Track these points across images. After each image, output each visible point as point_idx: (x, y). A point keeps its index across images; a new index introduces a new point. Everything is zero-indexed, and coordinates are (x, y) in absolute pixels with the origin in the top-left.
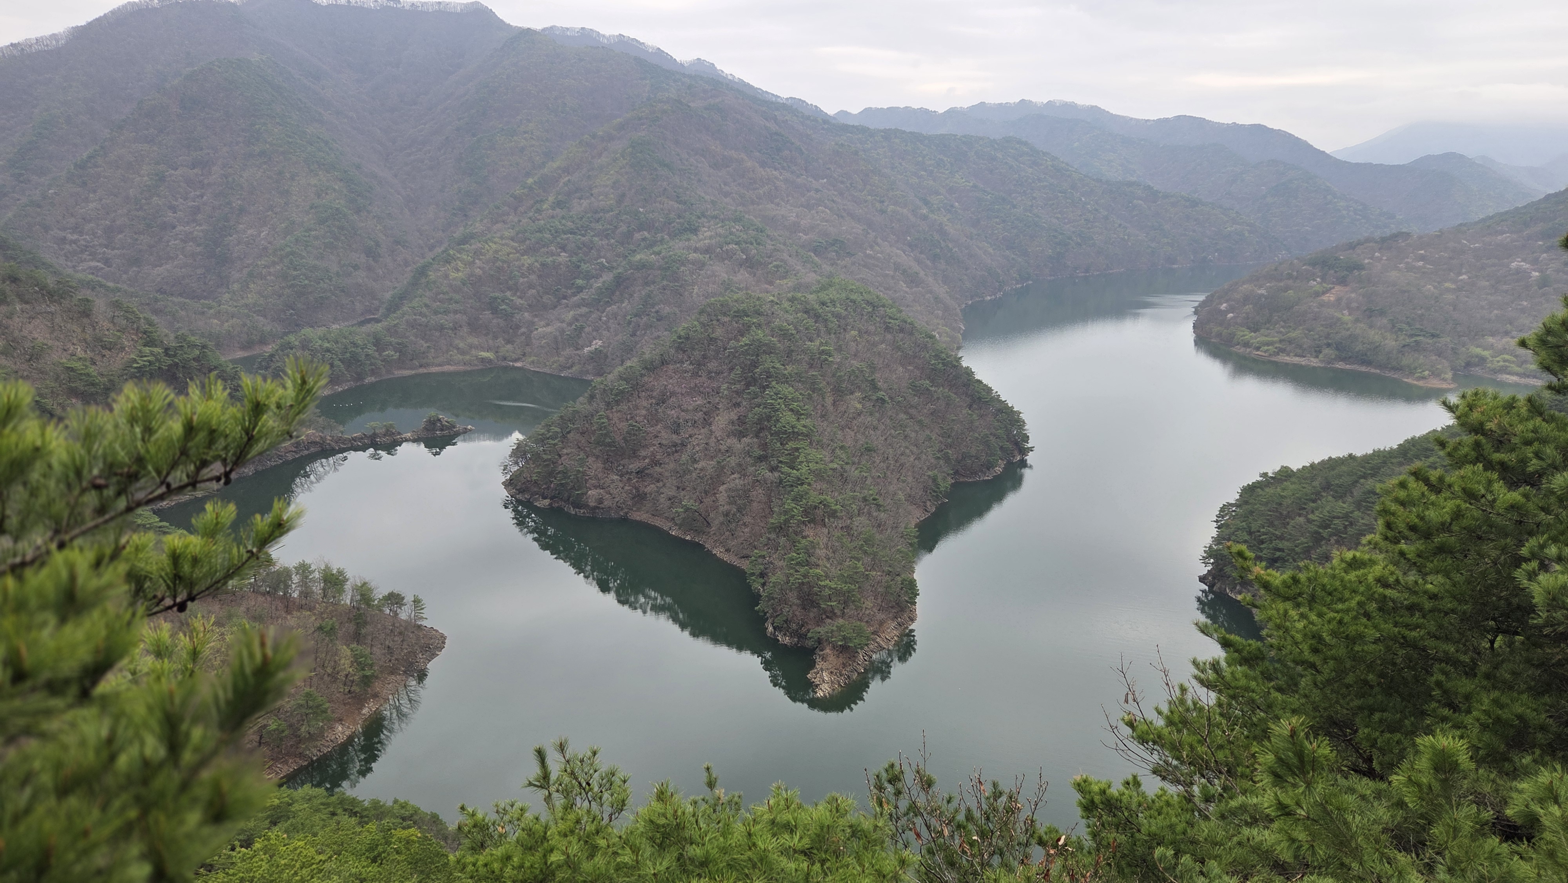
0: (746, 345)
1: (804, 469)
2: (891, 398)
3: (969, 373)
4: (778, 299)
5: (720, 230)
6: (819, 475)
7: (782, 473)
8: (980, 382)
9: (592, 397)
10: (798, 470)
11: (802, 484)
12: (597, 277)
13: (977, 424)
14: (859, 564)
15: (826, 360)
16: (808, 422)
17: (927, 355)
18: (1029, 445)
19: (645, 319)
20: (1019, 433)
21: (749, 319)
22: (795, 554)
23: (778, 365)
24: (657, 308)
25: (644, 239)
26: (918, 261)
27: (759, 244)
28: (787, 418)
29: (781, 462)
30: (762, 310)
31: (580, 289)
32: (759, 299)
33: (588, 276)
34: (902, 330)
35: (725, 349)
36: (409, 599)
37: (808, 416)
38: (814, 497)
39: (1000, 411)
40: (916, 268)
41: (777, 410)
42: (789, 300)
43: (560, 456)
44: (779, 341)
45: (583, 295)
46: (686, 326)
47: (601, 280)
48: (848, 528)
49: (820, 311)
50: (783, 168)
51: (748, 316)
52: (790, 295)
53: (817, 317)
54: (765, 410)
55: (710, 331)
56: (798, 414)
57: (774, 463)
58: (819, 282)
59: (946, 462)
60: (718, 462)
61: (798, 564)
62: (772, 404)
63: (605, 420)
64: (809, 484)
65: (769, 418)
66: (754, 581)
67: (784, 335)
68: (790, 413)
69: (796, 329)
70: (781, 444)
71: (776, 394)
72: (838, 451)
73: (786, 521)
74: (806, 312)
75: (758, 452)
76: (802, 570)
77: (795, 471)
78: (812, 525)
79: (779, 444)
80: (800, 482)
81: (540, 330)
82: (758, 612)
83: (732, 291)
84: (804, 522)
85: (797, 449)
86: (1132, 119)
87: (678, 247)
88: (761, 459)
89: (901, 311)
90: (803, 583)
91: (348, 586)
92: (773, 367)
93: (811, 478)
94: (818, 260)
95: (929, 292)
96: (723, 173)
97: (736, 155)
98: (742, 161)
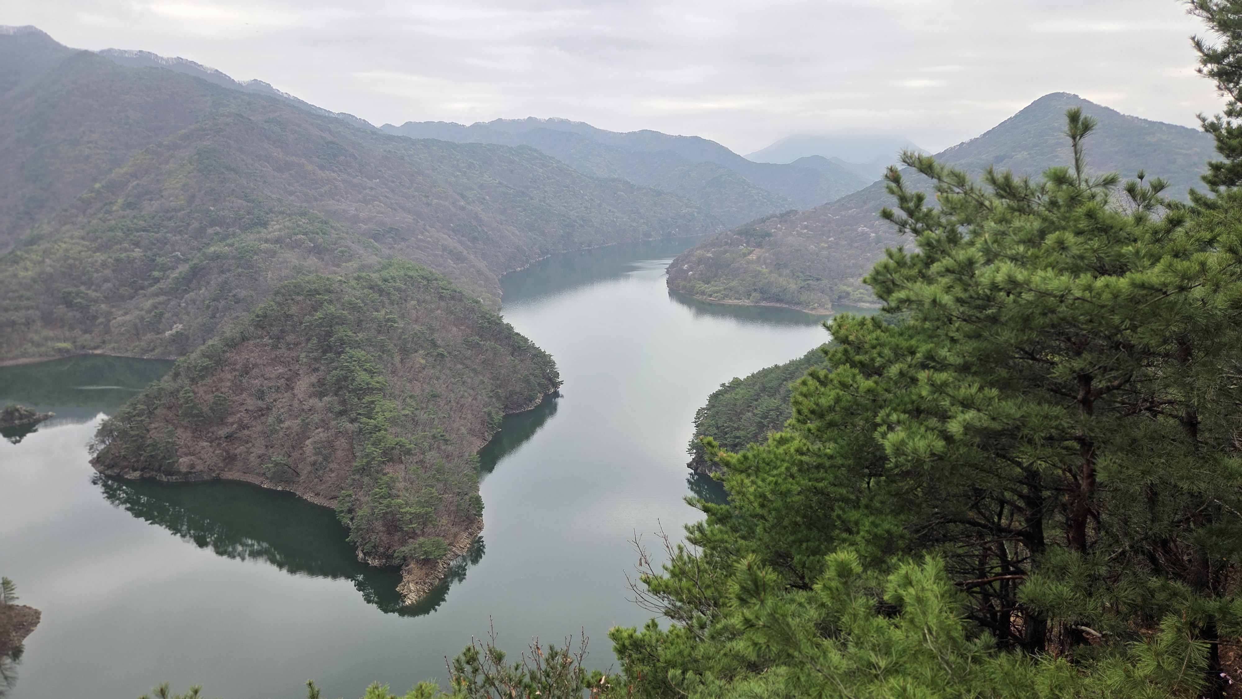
0: (320, 318)
1: (380, 418)
2: (449, 353)
3: (509, 328)
4: (346, 278)
5: (287, 224)
6: (394, 421)
7: (361, 423)
8: (518, 334)
9: (176, 375)
10: (375, 419)
11: (379, 430)
12: (173, 268)
13: (519, 367)
14: (434, 490)
15: (392, 326)
16: (380, 378)
17: (475, 317)
18: (560, 380)
19: (223, 302)
20: (551, 371)
21: (321, 296)
22: (377, 490)
23: (350, 334)
24: (234, 292)
25: (217, 234)
26: (461, 243)
27: (324, 234)
28: (362, 377)
29: (359, 414)
30: (331, 288)
31: (157, 280)
32: (328, 279)
33: (164, 268)
34: (453, 298)
35: (301, 323)
37: (380, 373)
38: (391, 440)
39: (535, 355)
40: (460, 248)
41: (353, 371)
42: (356, 279)
43: (148, 431)
44: (349, 313)
45: (161, 285)
46: (263, 306)
47: (177, 271)
48: (422, 462)
49: (383, 287)
50: (341, 171)
51: (319, 294)
52: (355, 275)
53: (381, 291)
54: (342, 372)
55: (286, 309)
56: (371, 373)
57: (353, 415)
58: (380, 263)
59: (497, 400)
60: (303, 420)
61: (381, 497)
62: (347, 367)
63: (191, 394)
64: (386, 430)
65: (346, 378)
66: (343, 517)
67: (354, 307)
68: (364, 373)
69: (363, 302)
70: (359, 399)
71: (351, 358)
72: (408, 400)
73: (368, 463)
74: (371, 288)
75: (338, 408)
76: (385, 502)
77: (372, 421)
78: (391, 463)
79: (356, 400)
80: (378, 429)
81: (119, 319)
82: (348, 543)
83: (303, 274)
84: (383, 462)
85: (373, 402)
86: (610, 132)
87: (250, 239)
88: (341, 413)
89: (451, 283)
90: (387, 513)
92: (346, 336)
93: (387, 425)
94: (377, 245)
95: (472, 267)
96: (286, 175)
97: (296, 160)
98: (303, 165)
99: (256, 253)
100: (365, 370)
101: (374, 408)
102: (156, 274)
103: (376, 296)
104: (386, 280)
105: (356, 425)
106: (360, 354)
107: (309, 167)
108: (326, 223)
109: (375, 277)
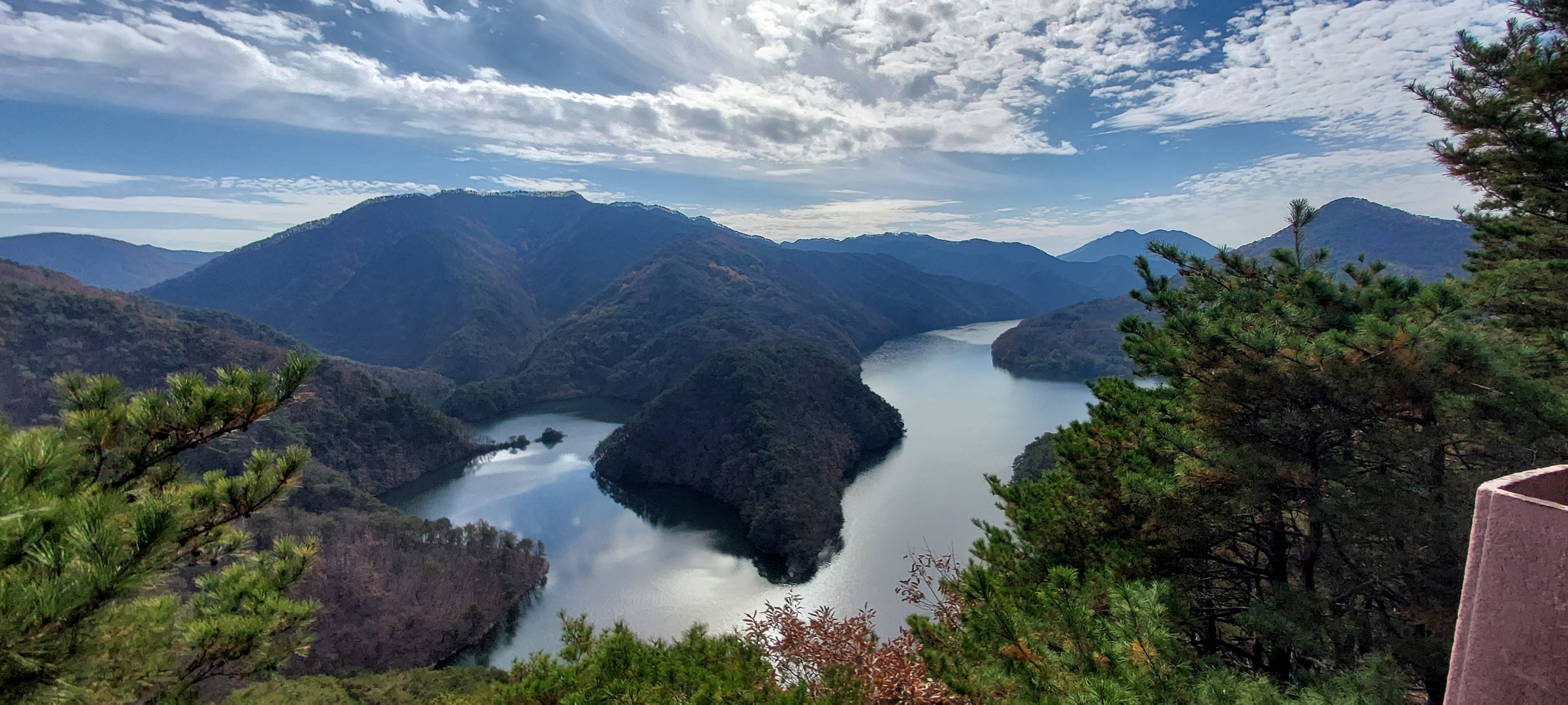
0: (735, 378)
1: (772, 451)
3: (867, 388)
4: (752, 350)
5: (716, 312)
6: (782, 454)
7: (759, 454)
8: (873, 393)
9: (642, 414)
10: (769, 451)
11: (772, 460)
12: (644, 342)
13: (873, 418)
14: (808, 506)
15: (782, 385)
16: (773, 422)
17: (841, 379)
18: (904, 428)
19: (674, 366)
20: (898, 422)
21: (735, 363)
22: (769, 502)
23: (754, 389)
25: (672, 319)
26: (834, 324)
27: (740, 319)
28: (761, 420)
29: (758, 447)
30: (743, 357)
31: (634, 350)
32: (741, 351)
33: (639, 342)
34: (826, 365)
35: (722, 381)
36: (535, 542)
37: (773, 418)
38: (779, 467)
39: (886, 410)
41: (755, 416)
42: (759, 350)
44: (754, 375)
45: (637, 353)
46: (699, 369)
47: (647, 344)
48: (800, 485)
49: (778, 356)
51: (735, 361)
52: (759, 347)
53: (775, 360)
54: (747, 416)
55: (713, 371)
56: (767, 417)
57: (754, 448)
58: (776, 339)
59: (857, 442)
60: (721, 449)
61: (771, 508)
62: (751, 413)
64: (776, 460)
65: (750, 421)
67: (757, 371)
69: (763, 367)
70: (758, 436)
71: (754, 406)
72: (792, 439)
73: (763, 483)
74: (769, 357)
75: (744, 442)
76: (775, 511)
77: (767, 452)
78: (779, 484)
79: (756, 437)
80: (770, 458)
83: (725, 347)
84: (774, 483)
85: (768, 439)
86: (949, 242)
87: (692, 323)
88: (746, 446)
89: (825, 354)
90: (775, 519)
91: (498, 537)
92: (751, 391)
93: (776, 457)
94: (775, 326)
95: (841, 342)
96: (717, 279)
97: (724, 268)
98: (728, 272)
99: (695, 333)
100: (764, 416)
101: (768, 444)
102: (633, 346)
103: (773, 362)
104: (778, 352)
105: (755, 454)
106: (759, 403)
107: (732, 273)
108: (741, 311)
109: (772, 349)
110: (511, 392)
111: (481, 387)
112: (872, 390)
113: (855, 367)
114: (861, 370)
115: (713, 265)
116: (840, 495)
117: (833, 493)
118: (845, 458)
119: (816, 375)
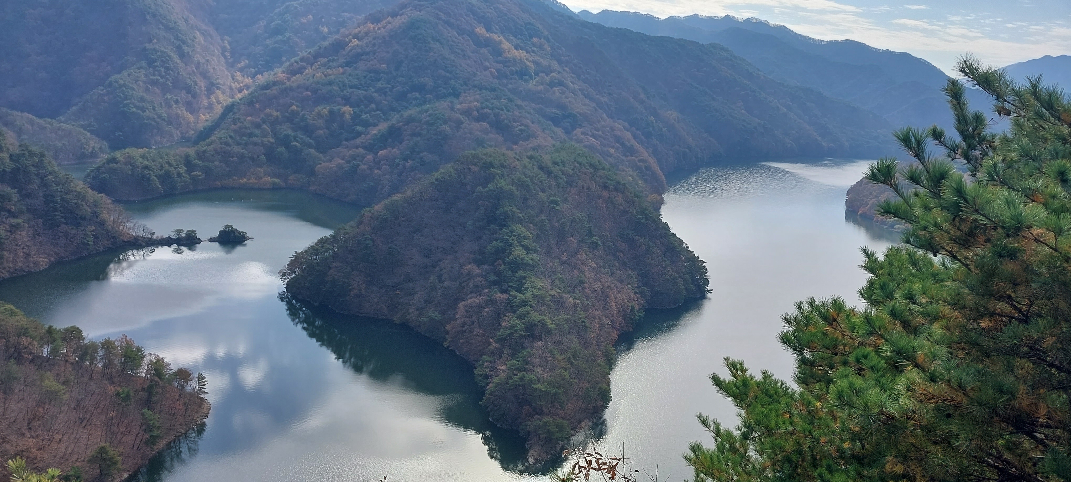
0: (490, 190)
1: (529, 294)
3: (666, 227)
6: (540, 299)
7: (511, 295)
8: (674, 235)
10: (523, 294)
11: (526, 305)
16: (535, 256)
18: (709, 288)
20: (702, 278)
23: (515, 209)
28: (519, 252)
35: (473, 193)
36: (194, 375)
37: (535, 251)
45: (362, 139)
46: (443, 171)
49: (553, 169)
51: (493, 168)
52: (529, 154)
53: (549, 173)
54: (501, 244)
55: (462, 176)
56: (527, 249)
57: (505, 286)
58: (554, 146)
61: (516, 369)
62: (507, 240)
64: (531, 306)
66: (481, 381)
71: (511, 232)
72: (557, 282)
73: (511, 335)
75: (493, 278)
78: (531, 339)
79: (510, 272)
85: (525, 278)
86: (811, 38)
91: (144, 361)
92: (511, 210)
93: (533, 302)
94: (555, 129)
95: (640, 161)
96: (484, 51)
97: (496, 37)
98: (500, 42)
99: (445, 122)
100: (523, 246)
101: (524, 284)
102: (359, 128)
105: (506, 296)
106: (519, 229)
107: (506, 45)
108: (510, 100)
109: (547, 159)
110: (183, 170)
111: (143, 157)
112: (672, 231)
113: (653, 197)
114: (662, 202)
115: (480, 30)
116: (610, 364)
117: (601, 361)
118: (624, 317)
119: (601, 201)
